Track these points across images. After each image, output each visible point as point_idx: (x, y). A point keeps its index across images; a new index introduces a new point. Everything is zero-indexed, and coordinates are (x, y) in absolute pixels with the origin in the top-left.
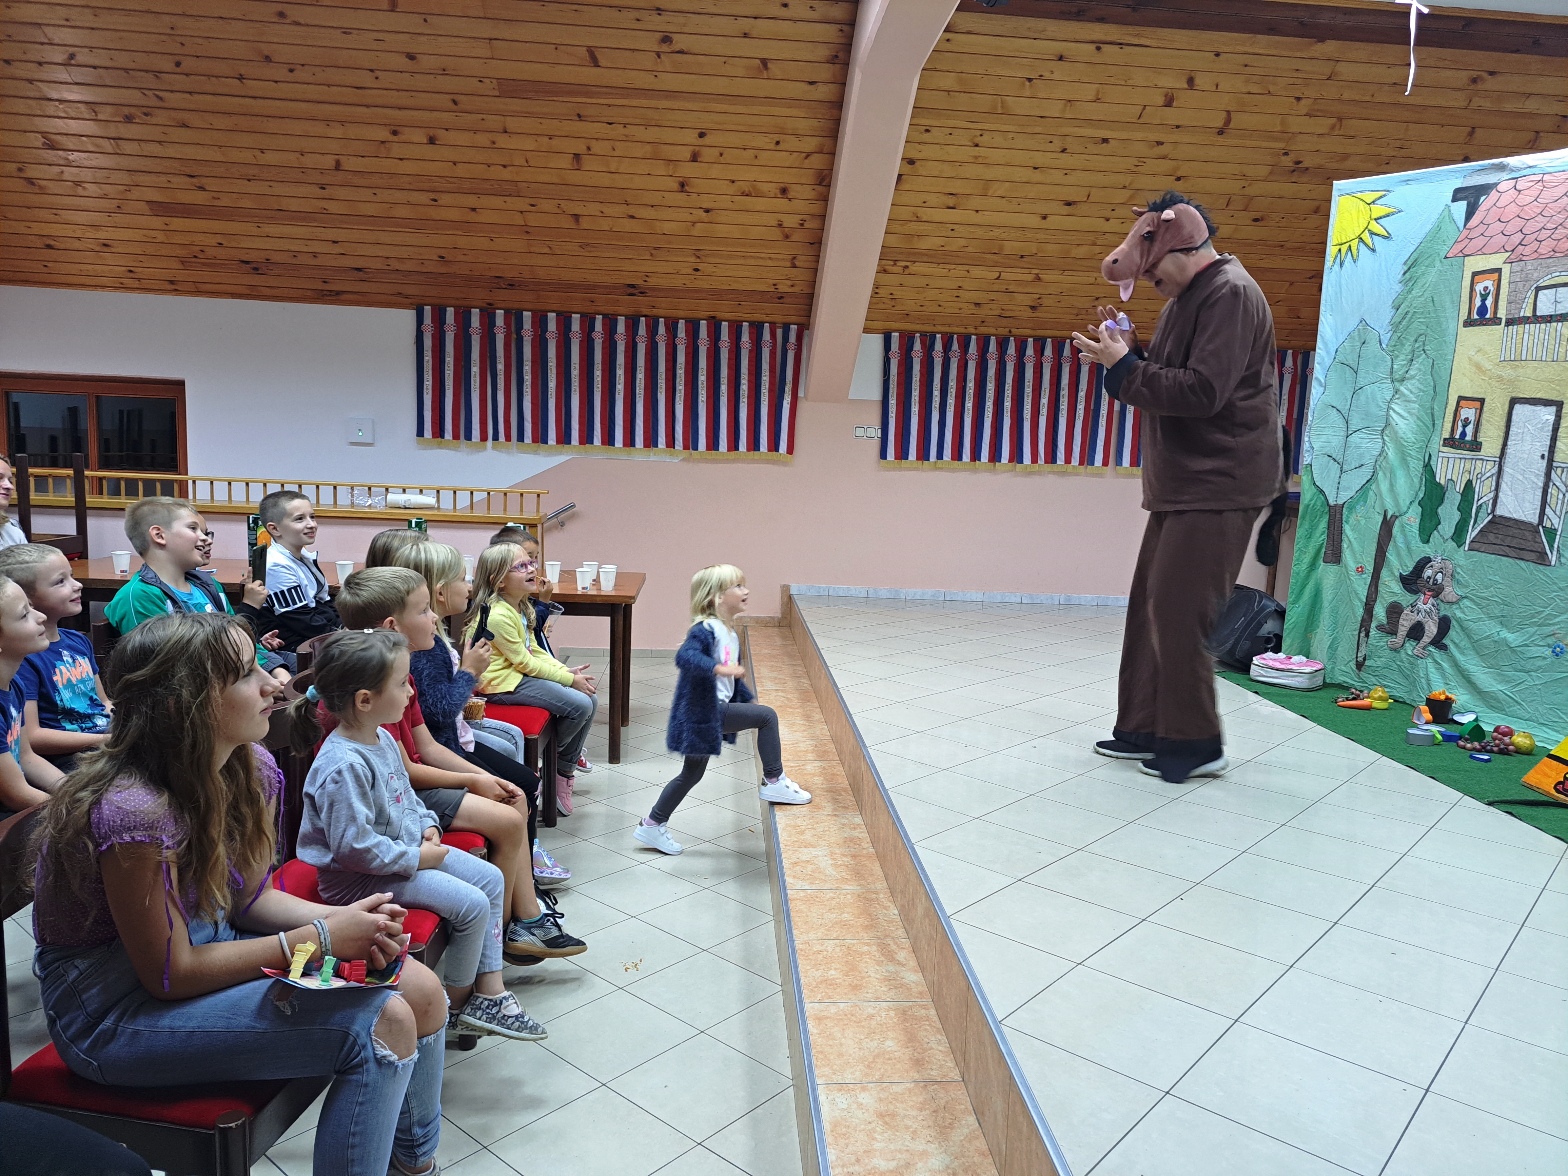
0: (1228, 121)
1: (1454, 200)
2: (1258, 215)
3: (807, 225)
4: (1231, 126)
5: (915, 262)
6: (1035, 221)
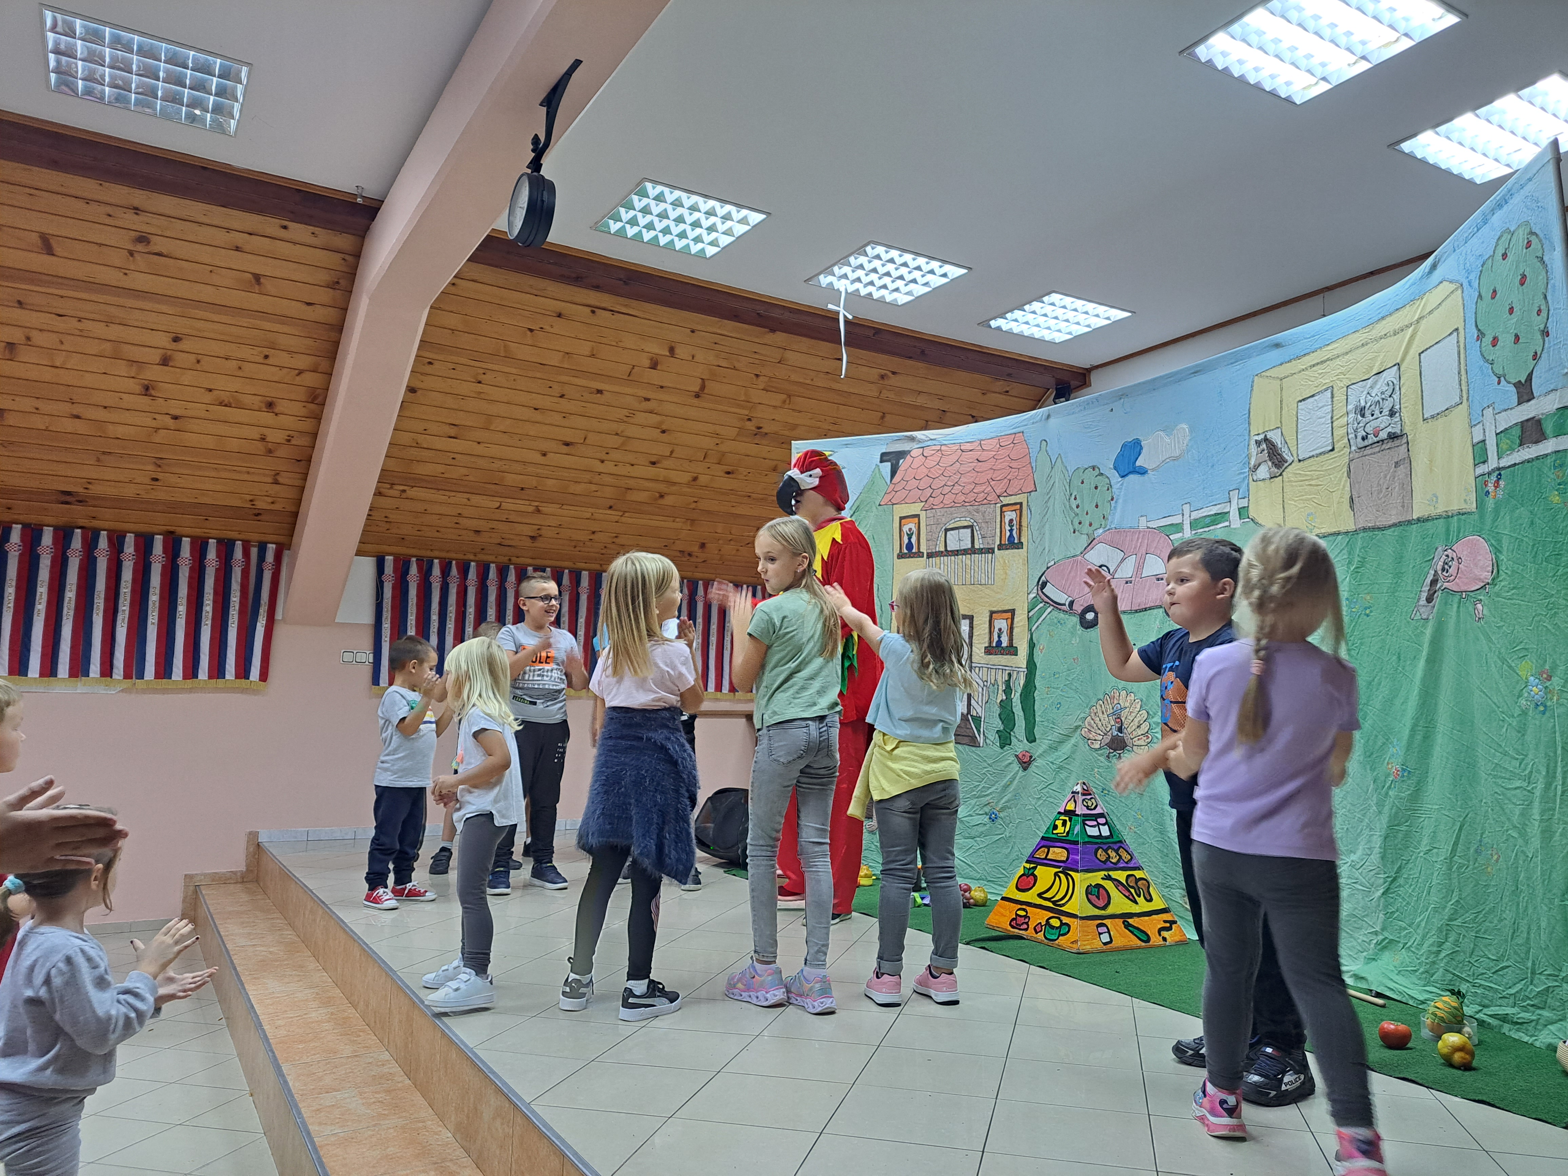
0: (703, 387)
1: (881, 461)
2: (729, 469)
3: (294, 442)
4: (706, 391)
5: (412, 487)
6: (536, 457)
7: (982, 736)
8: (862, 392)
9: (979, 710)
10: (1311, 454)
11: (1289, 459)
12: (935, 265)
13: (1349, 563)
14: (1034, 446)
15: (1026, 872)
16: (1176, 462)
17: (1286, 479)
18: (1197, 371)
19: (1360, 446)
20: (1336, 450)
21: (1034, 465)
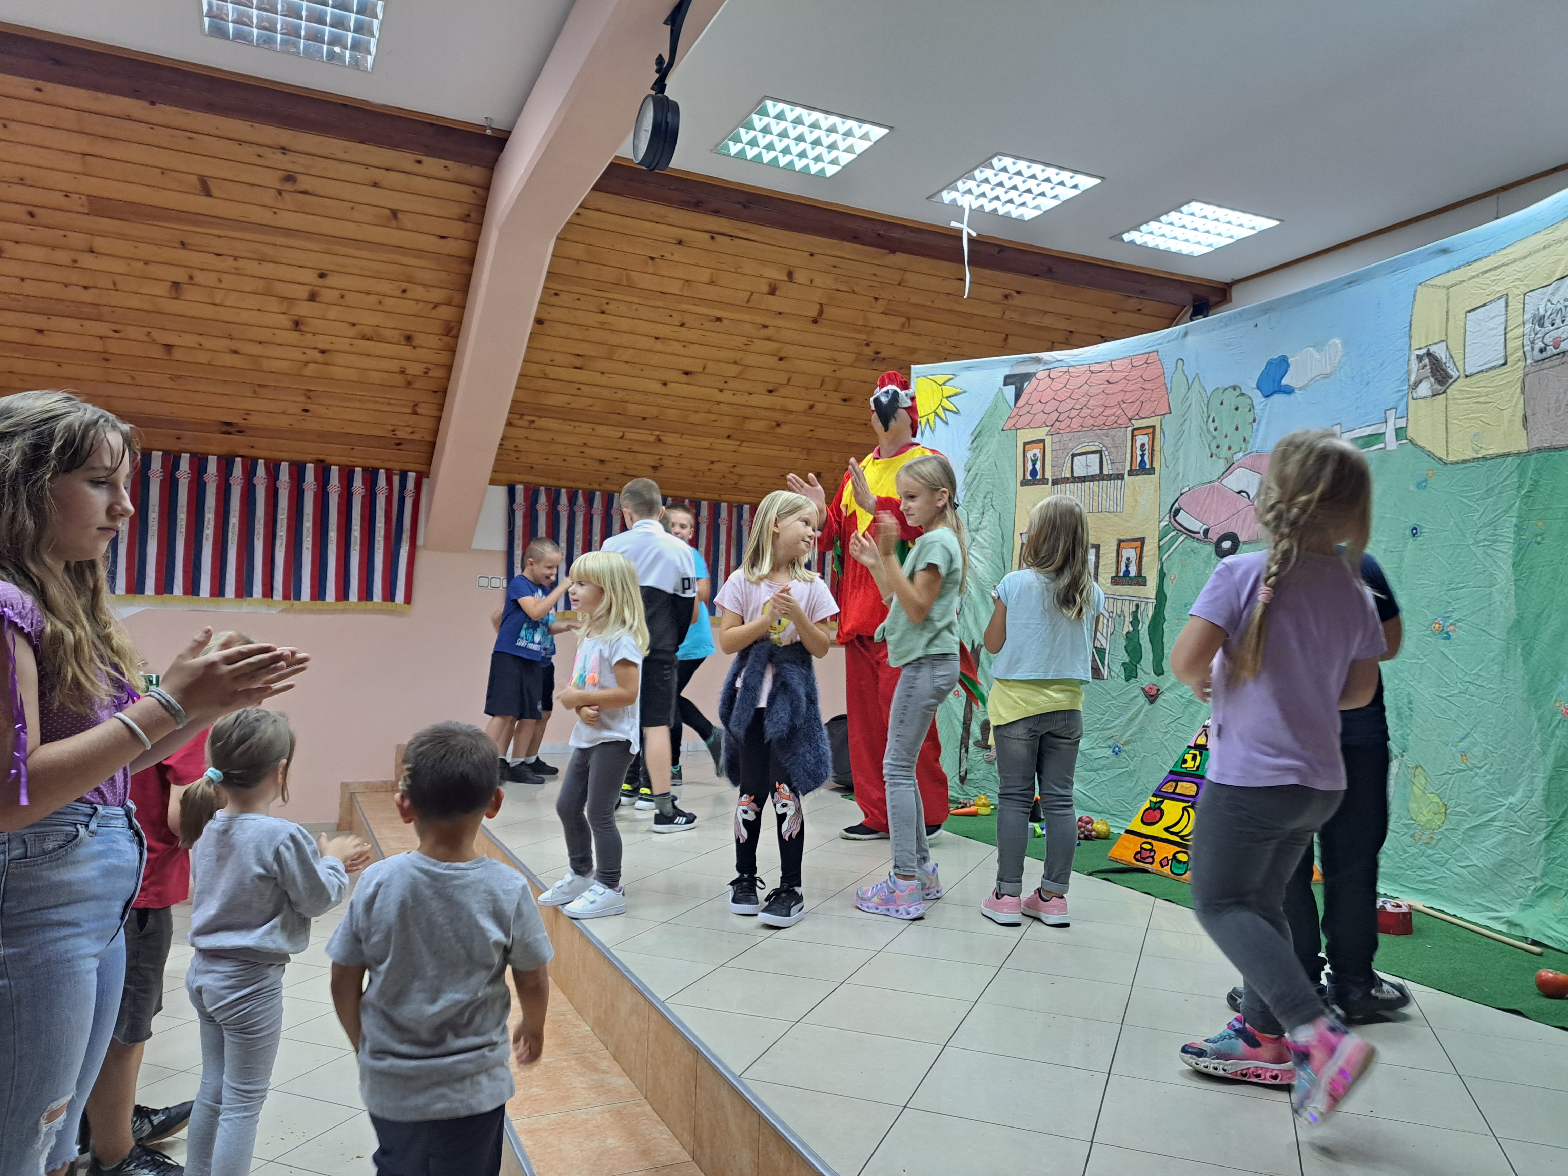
0: (821, 312)
1: (1005, 384)
2: (849, 396)
3: (431, 374)
4: (824, 316)
5: (540, 417)
6: (657, 387)
7: (1106, 668)
8: (986, 314)
9: (1104, 642)
10: (1480, 369)
11: (1455, 374)
12: (1065, 175)
13: (1520, 487)
14: (1169, 366)
15: (1153, 806)
16: (1326, 380)
17: (1450, 397)
18: (1351, 282)
19: (1537, 359)
20: (1509, 364)
21: (1168, 386)
